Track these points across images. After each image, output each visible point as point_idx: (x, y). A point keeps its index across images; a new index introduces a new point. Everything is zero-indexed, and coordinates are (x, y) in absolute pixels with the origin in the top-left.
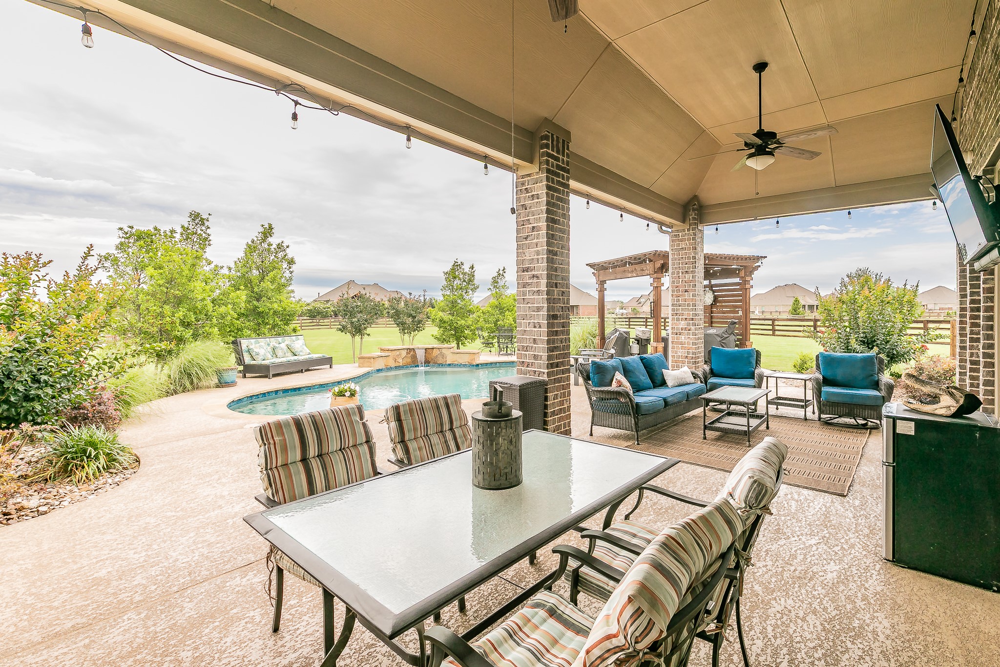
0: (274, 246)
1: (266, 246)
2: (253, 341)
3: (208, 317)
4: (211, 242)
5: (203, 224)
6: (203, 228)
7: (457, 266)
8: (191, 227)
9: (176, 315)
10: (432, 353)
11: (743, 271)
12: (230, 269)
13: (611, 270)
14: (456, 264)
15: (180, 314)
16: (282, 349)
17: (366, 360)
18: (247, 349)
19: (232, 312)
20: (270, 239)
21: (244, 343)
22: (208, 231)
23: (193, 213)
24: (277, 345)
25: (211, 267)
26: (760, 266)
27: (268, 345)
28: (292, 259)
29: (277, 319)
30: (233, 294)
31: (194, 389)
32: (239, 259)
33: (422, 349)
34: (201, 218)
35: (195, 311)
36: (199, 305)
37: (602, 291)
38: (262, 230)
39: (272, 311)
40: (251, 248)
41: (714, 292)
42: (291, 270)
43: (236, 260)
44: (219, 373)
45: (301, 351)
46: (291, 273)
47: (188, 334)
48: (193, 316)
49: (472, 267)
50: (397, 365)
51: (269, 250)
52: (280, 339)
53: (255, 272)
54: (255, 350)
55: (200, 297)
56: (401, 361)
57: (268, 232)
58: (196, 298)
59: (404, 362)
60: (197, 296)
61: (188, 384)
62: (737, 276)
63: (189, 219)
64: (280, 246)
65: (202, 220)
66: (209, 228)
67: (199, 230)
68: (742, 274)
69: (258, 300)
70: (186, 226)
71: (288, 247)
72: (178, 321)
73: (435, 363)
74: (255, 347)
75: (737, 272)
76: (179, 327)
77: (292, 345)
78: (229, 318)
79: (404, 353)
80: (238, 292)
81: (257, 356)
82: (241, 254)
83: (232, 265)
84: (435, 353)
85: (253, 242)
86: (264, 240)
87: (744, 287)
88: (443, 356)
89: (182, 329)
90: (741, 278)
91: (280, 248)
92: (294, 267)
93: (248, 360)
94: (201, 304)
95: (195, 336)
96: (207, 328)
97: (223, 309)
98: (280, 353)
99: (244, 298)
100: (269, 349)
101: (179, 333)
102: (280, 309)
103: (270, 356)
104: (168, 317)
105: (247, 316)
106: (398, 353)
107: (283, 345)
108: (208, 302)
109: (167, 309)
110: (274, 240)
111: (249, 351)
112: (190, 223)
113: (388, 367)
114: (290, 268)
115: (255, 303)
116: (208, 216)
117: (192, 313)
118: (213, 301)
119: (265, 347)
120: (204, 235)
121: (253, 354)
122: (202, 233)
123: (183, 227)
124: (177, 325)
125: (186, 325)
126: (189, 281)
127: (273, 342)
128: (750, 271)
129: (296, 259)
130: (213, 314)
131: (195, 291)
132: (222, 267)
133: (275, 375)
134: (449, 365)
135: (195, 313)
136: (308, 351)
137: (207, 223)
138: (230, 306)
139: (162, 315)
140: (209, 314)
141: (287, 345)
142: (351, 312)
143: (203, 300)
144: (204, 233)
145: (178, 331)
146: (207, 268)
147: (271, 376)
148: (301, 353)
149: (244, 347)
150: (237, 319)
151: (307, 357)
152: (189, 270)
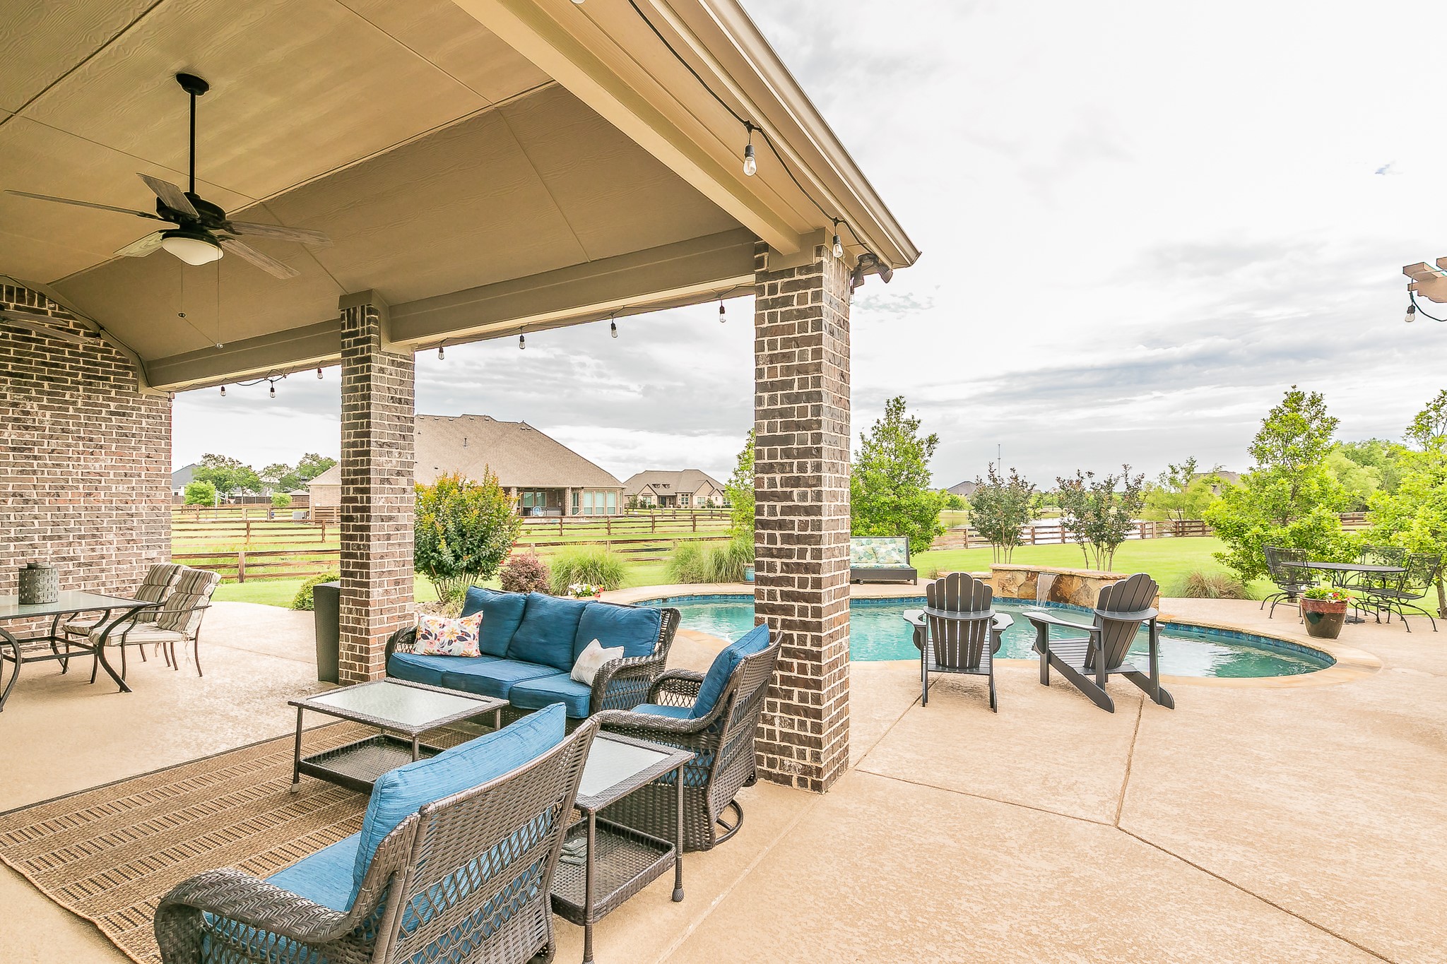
10: (1071, 584)
33: (1053, 573)
50: (1007, 595)
56: (1015, 590)
59: (1022, 592)
79: (1021, 578)
84: (1077, 585)
88: (1088, 592)
106: (1009, 576)
141: (872, 549)
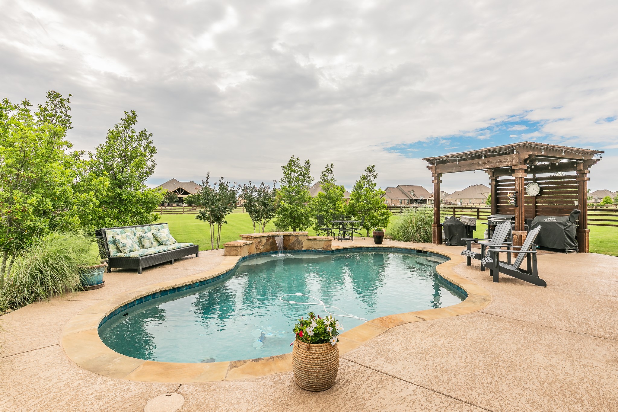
0: (137, 134)
1: (129, 133)
2: (118, 231)
3: (68, 204)
4: (72, 125)
5: (63, 105)
6: (63, 110)
7: (293, 161)
8: (49, 108)
9: (28, 201)
10: (289, 239)
11: (582, 165)
12: (91, 155)
13: (457, 163)
14: (293, 160)
15: (34, 200)
16: (149, 239)
17: (233, 248)
18: (112, 240)
19: (94, 199)
20: (133, 126)
21: (110, 234)
22: (69, 113)
23: (52, 93)
24: (144, 235)
25: (71, 151)
26: (599, 160)
27: (135, 234)
28: (154, 148)
29: (139, 207)
30: (95, 181)
31: (49, 295)
32: (101, 145)
33: (281, 235)
34: (61, 99)
35: (52, 196)
36: (58, 191)
37: (437, 183)
38: (125, 117)
39: (135, 199)
40: (114, 135)
41: (539, 184)
42: (153, 158)
43: (98, 146)
44: (82, 272)
45: (168, 240)
46: (153, 161)
47: (43, 223)
48: (49, 203)
49: (308, 162)
50: (259, 252)
51: (131, 138)
52: (146, 228)
53: (118, 160)
54: (122, 241)
55: (58, 181)
57: (131, 120)
58: (54, 182)
59: (265, 249)
60: (55, 179)
61: (41, 292)
62: (575, 169)
63: (48, 100)
64: (142, 134)
65: (62, 101)
66: (69, 109)
67: (58, 111)
68: (581, 167)
69: (120, 187)
70: (44, 106)
71: (150, 135)
72: (31, 209)
73: (292, 249)
74: (122, 238)
75: (575, 165)
76: (33, 216)
77: (159, 234)
78: (91, 205)
79: (264, 240)
80: (101, 178)
81: (124, 248)
82: (104, 141)
83: (94, 152)
84: (292, 240)
85: (116, 127)
86: (127, 128)
87: (582, 179)
88: (299, 242)
89: (37, 218)
90: (579, 171)
91: (143, 136)
92: (155, 156)
93: (113, 252)
94: (60, 190)
95: (53, 226)
96: (67, 217)
97: (84, 196)
98: (147, 243)
99: (107, 184)
100: (136, 239)
101: (32, 223)
102: (143, 197)
103: (137, 247)
104: (18, 204)
105: (109, 204)
106: (259, 240)
107: (150, 235)
108: (68, 187)
109: (18, 194)
110: (137, 127)
111: (114, 242)
112: (49, 104)
113: (251, 254)
114: (151, 156)
115: (118, 190)
116: (68, 97)
117: (48, 200)
118: (73, 187)
119: (132, 237)
120: (64, 117)
121: (120, 245)
122: (62, 115)
123: (40, 107)
124: (30, 213)
125: (42, 213)
126: (46, 161)
127: (139, 231)
128: (588, 163)
129: (158, 149)
130: (73, 201)
131: (54, 173)
132: (83, 152)
133: (144, 269)
134: (305, 251)
135: (53, 200)
136: (174, 240)
137: (67, 104)
138: (92, 193)
139: (10, 201)
140: (70, 200)
141: (153, 234)
142: (212, 200)
143: (62, 184)
144: (65, 114)
145: (31, 221)
146: (67, 152)
147: (141, 270)
148: (168, 243)
149: (109, 237)
150: (99, 207)
151: (174, 246)
152: (46, 148)
